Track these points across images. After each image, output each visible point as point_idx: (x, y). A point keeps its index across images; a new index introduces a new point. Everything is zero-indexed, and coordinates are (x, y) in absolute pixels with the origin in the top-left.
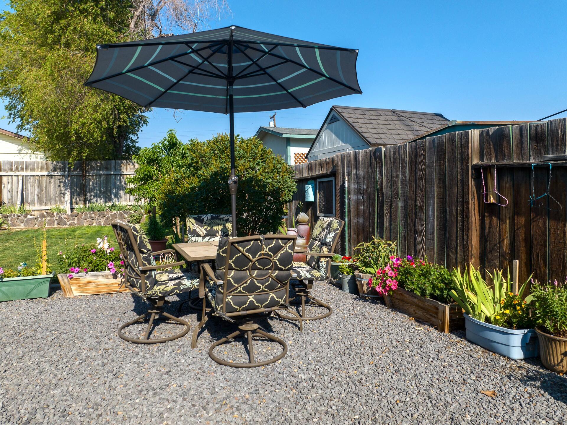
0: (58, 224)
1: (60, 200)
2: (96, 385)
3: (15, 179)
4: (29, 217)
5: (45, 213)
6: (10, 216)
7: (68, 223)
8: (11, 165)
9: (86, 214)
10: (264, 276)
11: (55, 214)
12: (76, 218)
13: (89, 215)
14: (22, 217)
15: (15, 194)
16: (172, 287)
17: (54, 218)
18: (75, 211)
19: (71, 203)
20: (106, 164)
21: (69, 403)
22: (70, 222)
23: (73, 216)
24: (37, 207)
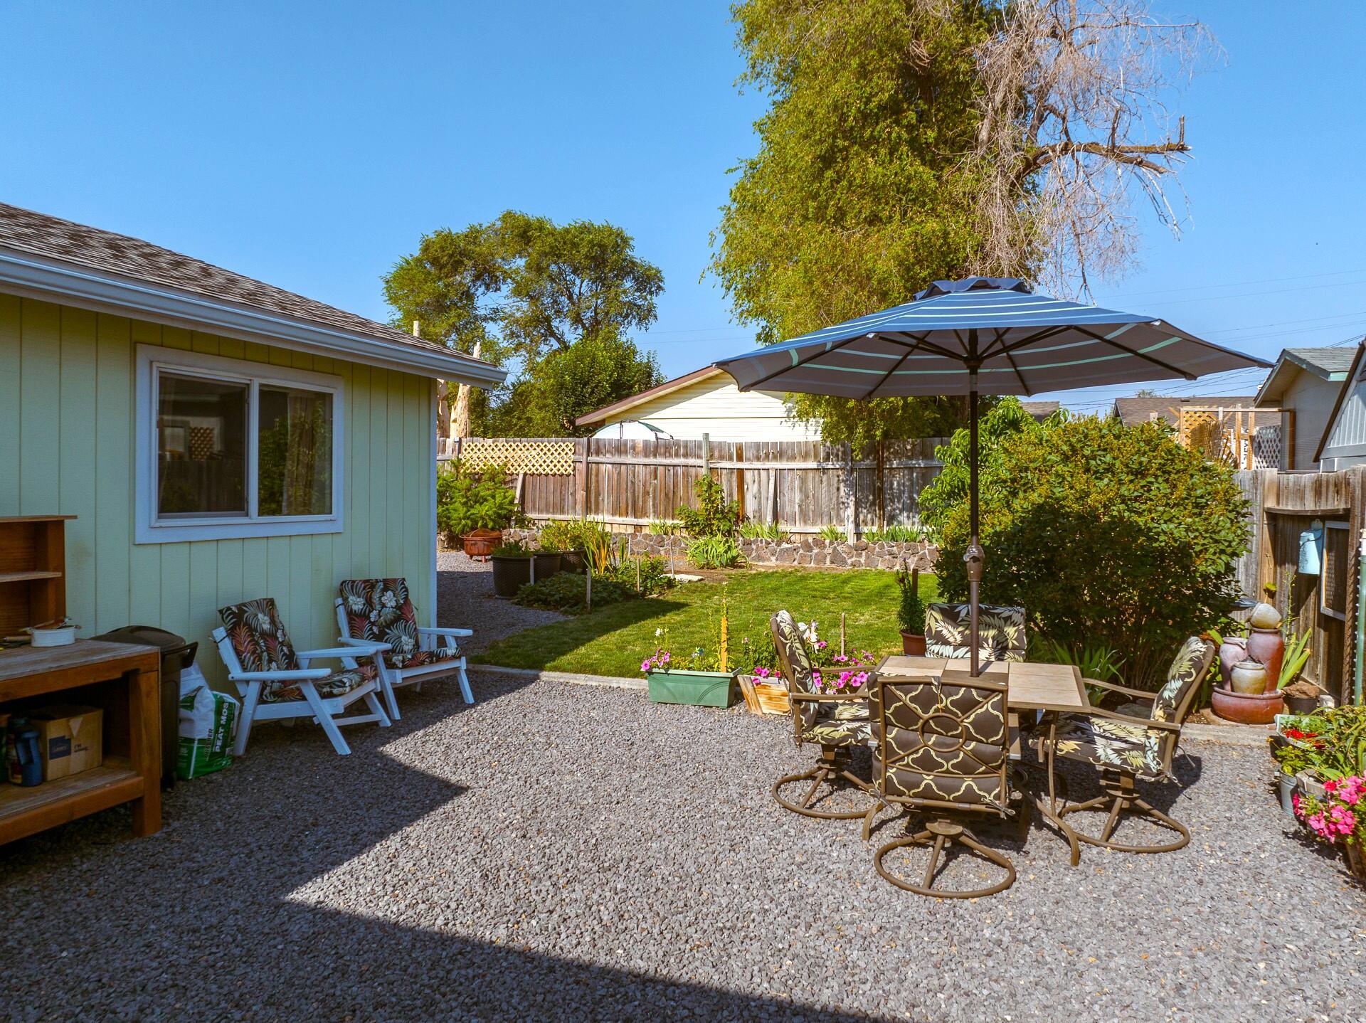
0: (832, 562)
1: (838, 515)
2: (702, 851)
3: (763, 473)
4: (785, 545)
5: (810, 540)
6: (756, 541)
7: (849, 561)
8: (758, 450)
9: (882, 547)
10: (948, 746)
11: (827, 542)
12: (864, 553)
13: (886, 548)
14: (773, 544)
15: (763, 501)
16: (844, 733)
17: (826, 551)
18: (864, 539)
19: (857, 525)
20: (923, 444)
21: (659, 863)
22: (853, 559)
23: (859, 549)
24: (798, 528)
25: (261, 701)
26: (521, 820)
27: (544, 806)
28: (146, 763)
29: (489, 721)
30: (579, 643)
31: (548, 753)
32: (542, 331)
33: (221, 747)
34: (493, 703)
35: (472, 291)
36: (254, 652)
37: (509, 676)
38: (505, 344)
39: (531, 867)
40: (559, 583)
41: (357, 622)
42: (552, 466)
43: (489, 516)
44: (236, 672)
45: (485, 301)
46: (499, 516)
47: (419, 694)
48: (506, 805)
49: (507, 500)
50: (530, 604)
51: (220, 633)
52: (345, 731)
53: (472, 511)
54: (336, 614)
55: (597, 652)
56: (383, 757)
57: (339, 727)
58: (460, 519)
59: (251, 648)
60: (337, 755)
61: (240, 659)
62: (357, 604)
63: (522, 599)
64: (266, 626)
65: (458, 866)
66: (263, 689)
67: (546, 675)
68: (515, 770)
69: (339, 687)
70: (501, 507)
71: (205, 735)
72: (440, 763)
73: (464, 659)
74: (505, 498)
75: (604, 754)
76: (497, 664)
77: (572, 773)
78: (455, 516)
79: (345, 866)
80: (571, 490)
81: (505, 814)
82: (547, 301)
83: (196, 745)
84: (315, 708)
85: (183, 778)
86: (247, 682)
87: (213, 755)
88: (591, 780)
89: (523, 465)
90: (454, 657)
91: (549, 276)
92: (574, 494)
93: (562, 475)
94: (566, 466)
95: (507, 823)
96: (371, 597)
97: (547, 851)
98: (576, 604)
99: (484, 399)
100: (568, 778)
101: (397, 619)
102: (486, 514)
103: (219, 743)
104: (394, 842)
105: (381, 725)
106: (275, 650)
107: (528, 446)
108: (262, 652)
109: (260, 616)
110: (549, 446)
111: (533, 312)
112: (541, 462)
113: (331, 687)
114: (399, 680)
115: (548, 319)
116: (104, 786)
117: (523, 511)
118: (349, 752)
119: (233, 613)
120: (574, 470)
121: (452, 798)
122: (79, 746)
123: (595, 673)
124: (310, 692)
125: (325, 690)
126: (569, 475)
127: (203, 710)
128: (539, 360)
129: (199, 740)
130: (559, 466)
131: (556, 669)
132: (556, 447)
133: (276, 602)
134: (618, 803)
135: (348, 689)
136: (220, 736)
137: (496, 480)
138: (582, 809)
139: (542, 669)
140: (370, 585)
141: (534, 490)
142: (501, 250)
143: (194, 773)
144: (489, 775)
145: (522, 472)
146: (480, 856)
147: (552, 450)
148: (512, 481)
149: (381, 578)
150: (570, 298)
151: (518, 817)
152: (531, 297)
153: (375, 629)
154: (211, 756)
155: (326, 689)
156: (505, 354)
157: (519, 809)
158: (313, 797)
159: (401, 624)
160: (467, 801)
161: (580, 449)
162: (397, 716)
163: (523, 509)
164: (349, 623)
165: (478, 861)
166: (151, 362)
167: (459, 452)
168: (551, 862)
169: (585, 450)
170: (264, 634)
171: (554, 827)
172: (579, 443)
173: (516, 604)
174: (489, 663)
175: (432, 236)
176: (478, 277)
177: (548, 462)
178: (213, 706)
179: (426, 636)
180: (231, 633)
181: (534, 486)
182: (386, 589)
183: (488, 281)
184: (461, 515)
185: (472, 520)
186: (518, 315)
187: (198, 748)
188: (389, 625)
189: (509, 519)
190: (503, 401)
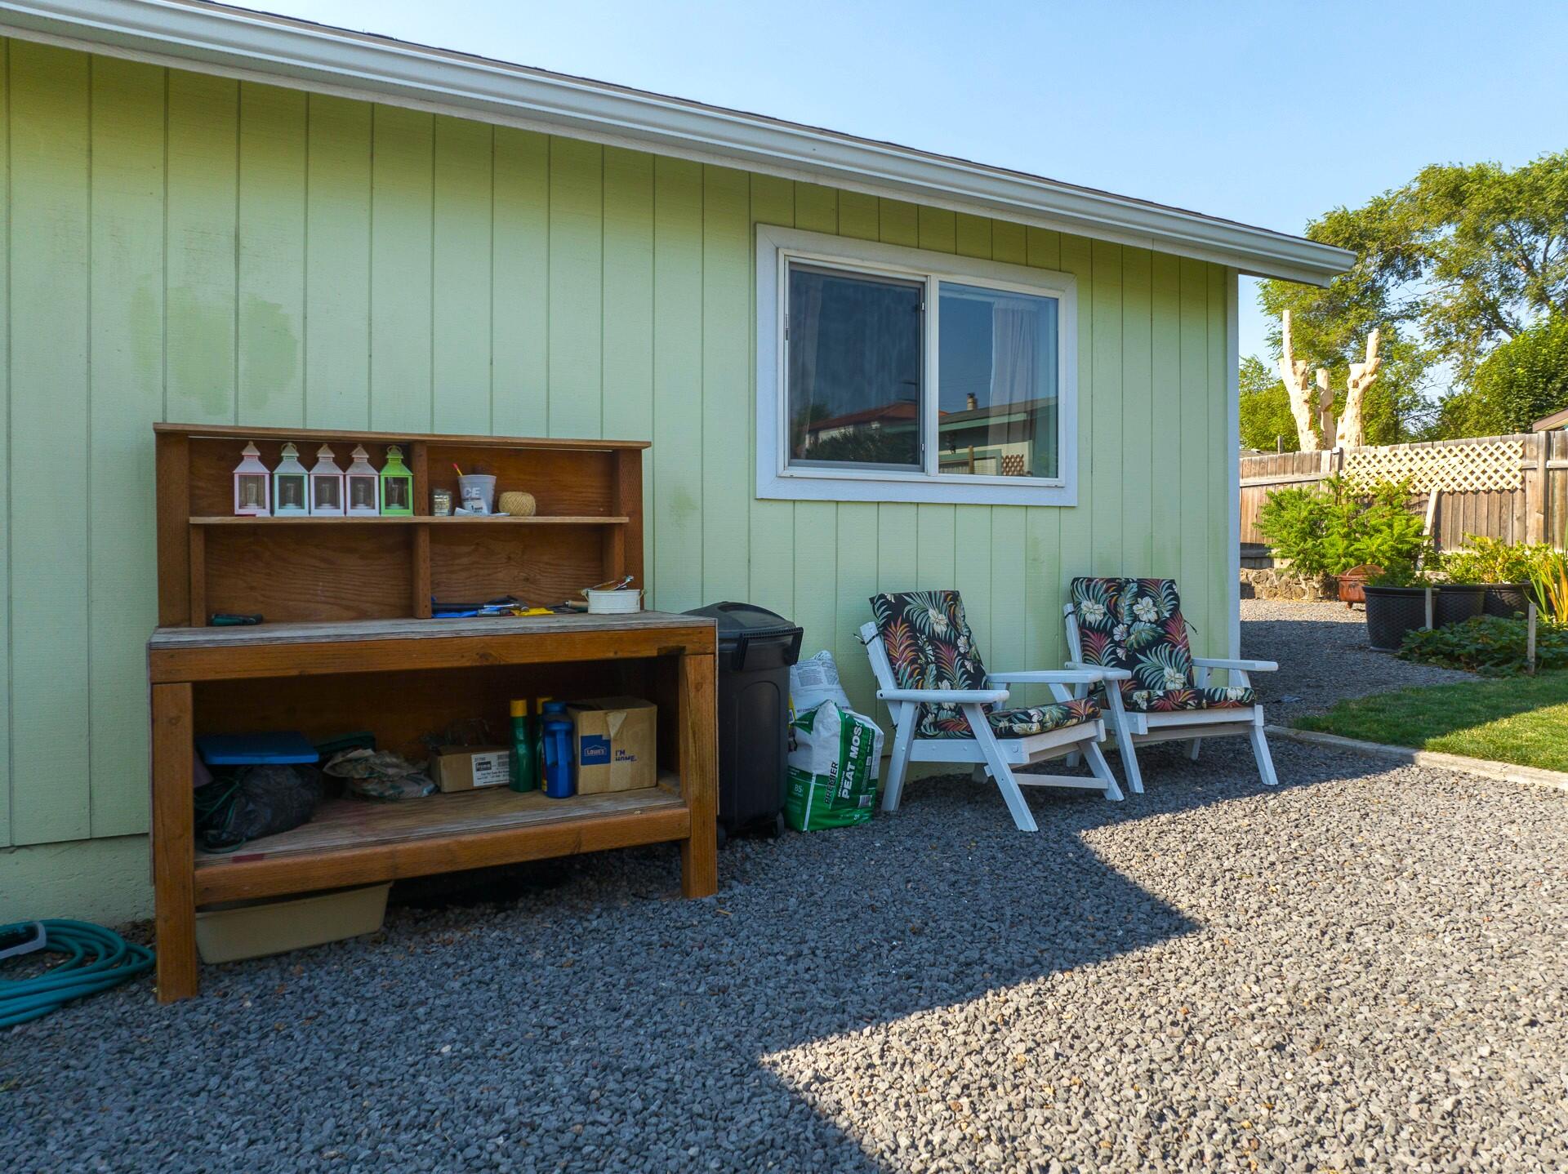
25: (919, 733)
26: (1287, 1009)
27: (1345, 991)
28: (694, 789)
29: (1293, 816)
30: (1495, 713)
31: (1389, 886)
32: (1484, 322)
33: (850, 792)
34: (1312, 789)
35: (1378, 284)
36: (913, 662)
37: (1356, 753)
38: (1428, 347)
39: (1271, 1124)
40: (1481, 631)
41: (1094, 639)
42: (1484, 478)
43: (1384, 553)
44: (888, 688)
45: (1399, 293)
46: (1399, 552)
47: (1194, 763)
48: (1268, 970)
49: (1412, 531)
50: (1423, 659)
51: (870, 629)
52: (1032, 795)
53: (1357, 545)
54: (1065, 628)
55: (1534, 729)
56: (1080, 846)
57: (1022, 788)
58: (1339, 556)
59: (909, 654)
60: (1016, 830)
61: (893, 669)
62: (1094, 612)
63: (1411, 650)
64: (941, 628)
65: (1111, 1079)
66: (922, 717)
67: (1424, 758)
68: (1311, 906)
69: (1022, 721)
70: (1401, 538)
71: (825, 770)
72: (1175, 869)
73: (1259, 709)
74: (1409, 526)
75: (1516, 909)
76: (1339, 732)
77: (1432, 934)
78: (1331, 552)
79: (913, 1021)
80: (1518, 513)
81: (1256, 989)
82: (1492, 276)
83: (813, 783)
84: (985, 750)
85: (792, 826)
86: (900, 702)
87: (839, 801)
88: (1473, 957)
89: (1437, 479)
90: (1240, 704)
91: (1494, 243)
92: (1523, 519)
93: (1501, 491)
94: (1509, 477)
95: (1253, 1008)
96: (1116, 604)
97: (1323, 1096)
98: (1508, 661)
99: (1397, 423)
100: (1422, 943)
101: (1157, 641)
102: (1378, 550)
103: (848, 785)
104: (1021, 995)
105: (1108, 797)
106: (951, 663)
107: (1445, 452)
108: (928, 663)
109: (932, 612)
110: (1479, 449)
111: (1470, 294)
112: (1466, 473)
113: (1010, 721)
114: (1143, 730)
115: (1493, 306)
116: (631, 812)
117: (1438, 547)
118: (1033, 827)
119: (887, 602)
120: (1523, 481)
121: (1166, 936)
122: (623, 752)
123: (1524, 761)
124: (979, 723)
125: (1001, 725)
126: (1513, 491)
127: (824, 734)
128: (1479, 361)
129: (818, 776)
130: (1496, 477)
131: (1445, 749)
132: (1492, 449)
133: (963, 596)
134: (1533, 1023)
135: (1035, 727)
136: (850, 775)
137: (1395, 503)
138: (1436, 1017)
139: (1421, 747)
140: (1117, 586)
141: (1455, 516)
142: (1420, 221)
143: (810, 824)
144: (1255, 907)
145: (1437, 489)
146: (1167, 1067)
147: (1485, 455)
148: (1420, 504)
149: (1135, 575)
150: (1529, 268)
151: (1281, 1000)
152: (1466, 277)
153: (1121, 653)
154: (834, 803)
155: (1004, 724)
156: (1428, 360)
157: (1291, 984)
158: (943, 887)
159: (1164, 649)
160: (1192, 948)
161: (1532, 450)
162: (1138, 787)
163: (1438, 542)
164: (1082, 641)
165: (1157, 1077)
166: (777, 249)
167: (1341, 467)
168: (1322, 1130)
169: (1542, 450)
170: (933, 639)
171: (1355, 1043)
172: (1530, 441)
173: (1400, 658)
174: (1327, 730)
175: (1321, 220)
176: (1386, 265)
177: (1478, 473)
178: (838, 729)
179: (1206, 672)
180: (884, 631)
181: (1455, 510)
182: (1141, 593)
183: (1402, 268)
184: (1340, 551)
185: (1356, 558)
186: (1447, 304)
187: (816, 788)
188: (1146, 647)
189: (1415, 558)
190: (1425, 423)
